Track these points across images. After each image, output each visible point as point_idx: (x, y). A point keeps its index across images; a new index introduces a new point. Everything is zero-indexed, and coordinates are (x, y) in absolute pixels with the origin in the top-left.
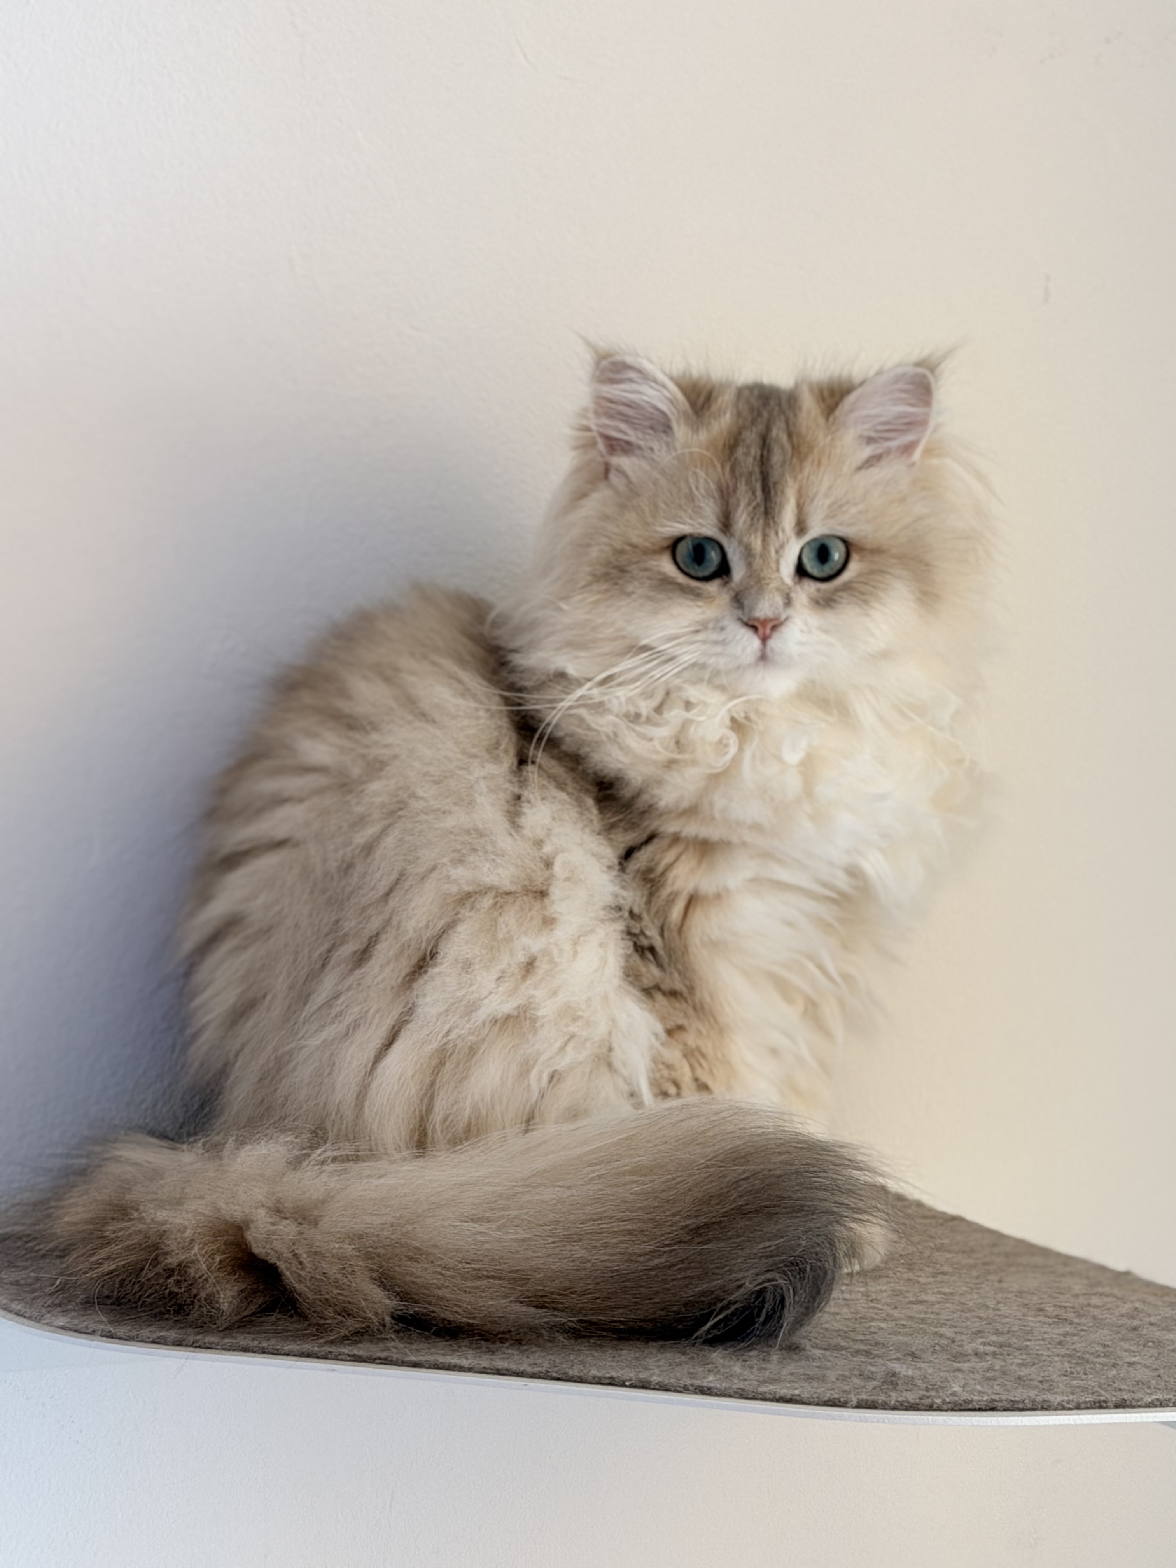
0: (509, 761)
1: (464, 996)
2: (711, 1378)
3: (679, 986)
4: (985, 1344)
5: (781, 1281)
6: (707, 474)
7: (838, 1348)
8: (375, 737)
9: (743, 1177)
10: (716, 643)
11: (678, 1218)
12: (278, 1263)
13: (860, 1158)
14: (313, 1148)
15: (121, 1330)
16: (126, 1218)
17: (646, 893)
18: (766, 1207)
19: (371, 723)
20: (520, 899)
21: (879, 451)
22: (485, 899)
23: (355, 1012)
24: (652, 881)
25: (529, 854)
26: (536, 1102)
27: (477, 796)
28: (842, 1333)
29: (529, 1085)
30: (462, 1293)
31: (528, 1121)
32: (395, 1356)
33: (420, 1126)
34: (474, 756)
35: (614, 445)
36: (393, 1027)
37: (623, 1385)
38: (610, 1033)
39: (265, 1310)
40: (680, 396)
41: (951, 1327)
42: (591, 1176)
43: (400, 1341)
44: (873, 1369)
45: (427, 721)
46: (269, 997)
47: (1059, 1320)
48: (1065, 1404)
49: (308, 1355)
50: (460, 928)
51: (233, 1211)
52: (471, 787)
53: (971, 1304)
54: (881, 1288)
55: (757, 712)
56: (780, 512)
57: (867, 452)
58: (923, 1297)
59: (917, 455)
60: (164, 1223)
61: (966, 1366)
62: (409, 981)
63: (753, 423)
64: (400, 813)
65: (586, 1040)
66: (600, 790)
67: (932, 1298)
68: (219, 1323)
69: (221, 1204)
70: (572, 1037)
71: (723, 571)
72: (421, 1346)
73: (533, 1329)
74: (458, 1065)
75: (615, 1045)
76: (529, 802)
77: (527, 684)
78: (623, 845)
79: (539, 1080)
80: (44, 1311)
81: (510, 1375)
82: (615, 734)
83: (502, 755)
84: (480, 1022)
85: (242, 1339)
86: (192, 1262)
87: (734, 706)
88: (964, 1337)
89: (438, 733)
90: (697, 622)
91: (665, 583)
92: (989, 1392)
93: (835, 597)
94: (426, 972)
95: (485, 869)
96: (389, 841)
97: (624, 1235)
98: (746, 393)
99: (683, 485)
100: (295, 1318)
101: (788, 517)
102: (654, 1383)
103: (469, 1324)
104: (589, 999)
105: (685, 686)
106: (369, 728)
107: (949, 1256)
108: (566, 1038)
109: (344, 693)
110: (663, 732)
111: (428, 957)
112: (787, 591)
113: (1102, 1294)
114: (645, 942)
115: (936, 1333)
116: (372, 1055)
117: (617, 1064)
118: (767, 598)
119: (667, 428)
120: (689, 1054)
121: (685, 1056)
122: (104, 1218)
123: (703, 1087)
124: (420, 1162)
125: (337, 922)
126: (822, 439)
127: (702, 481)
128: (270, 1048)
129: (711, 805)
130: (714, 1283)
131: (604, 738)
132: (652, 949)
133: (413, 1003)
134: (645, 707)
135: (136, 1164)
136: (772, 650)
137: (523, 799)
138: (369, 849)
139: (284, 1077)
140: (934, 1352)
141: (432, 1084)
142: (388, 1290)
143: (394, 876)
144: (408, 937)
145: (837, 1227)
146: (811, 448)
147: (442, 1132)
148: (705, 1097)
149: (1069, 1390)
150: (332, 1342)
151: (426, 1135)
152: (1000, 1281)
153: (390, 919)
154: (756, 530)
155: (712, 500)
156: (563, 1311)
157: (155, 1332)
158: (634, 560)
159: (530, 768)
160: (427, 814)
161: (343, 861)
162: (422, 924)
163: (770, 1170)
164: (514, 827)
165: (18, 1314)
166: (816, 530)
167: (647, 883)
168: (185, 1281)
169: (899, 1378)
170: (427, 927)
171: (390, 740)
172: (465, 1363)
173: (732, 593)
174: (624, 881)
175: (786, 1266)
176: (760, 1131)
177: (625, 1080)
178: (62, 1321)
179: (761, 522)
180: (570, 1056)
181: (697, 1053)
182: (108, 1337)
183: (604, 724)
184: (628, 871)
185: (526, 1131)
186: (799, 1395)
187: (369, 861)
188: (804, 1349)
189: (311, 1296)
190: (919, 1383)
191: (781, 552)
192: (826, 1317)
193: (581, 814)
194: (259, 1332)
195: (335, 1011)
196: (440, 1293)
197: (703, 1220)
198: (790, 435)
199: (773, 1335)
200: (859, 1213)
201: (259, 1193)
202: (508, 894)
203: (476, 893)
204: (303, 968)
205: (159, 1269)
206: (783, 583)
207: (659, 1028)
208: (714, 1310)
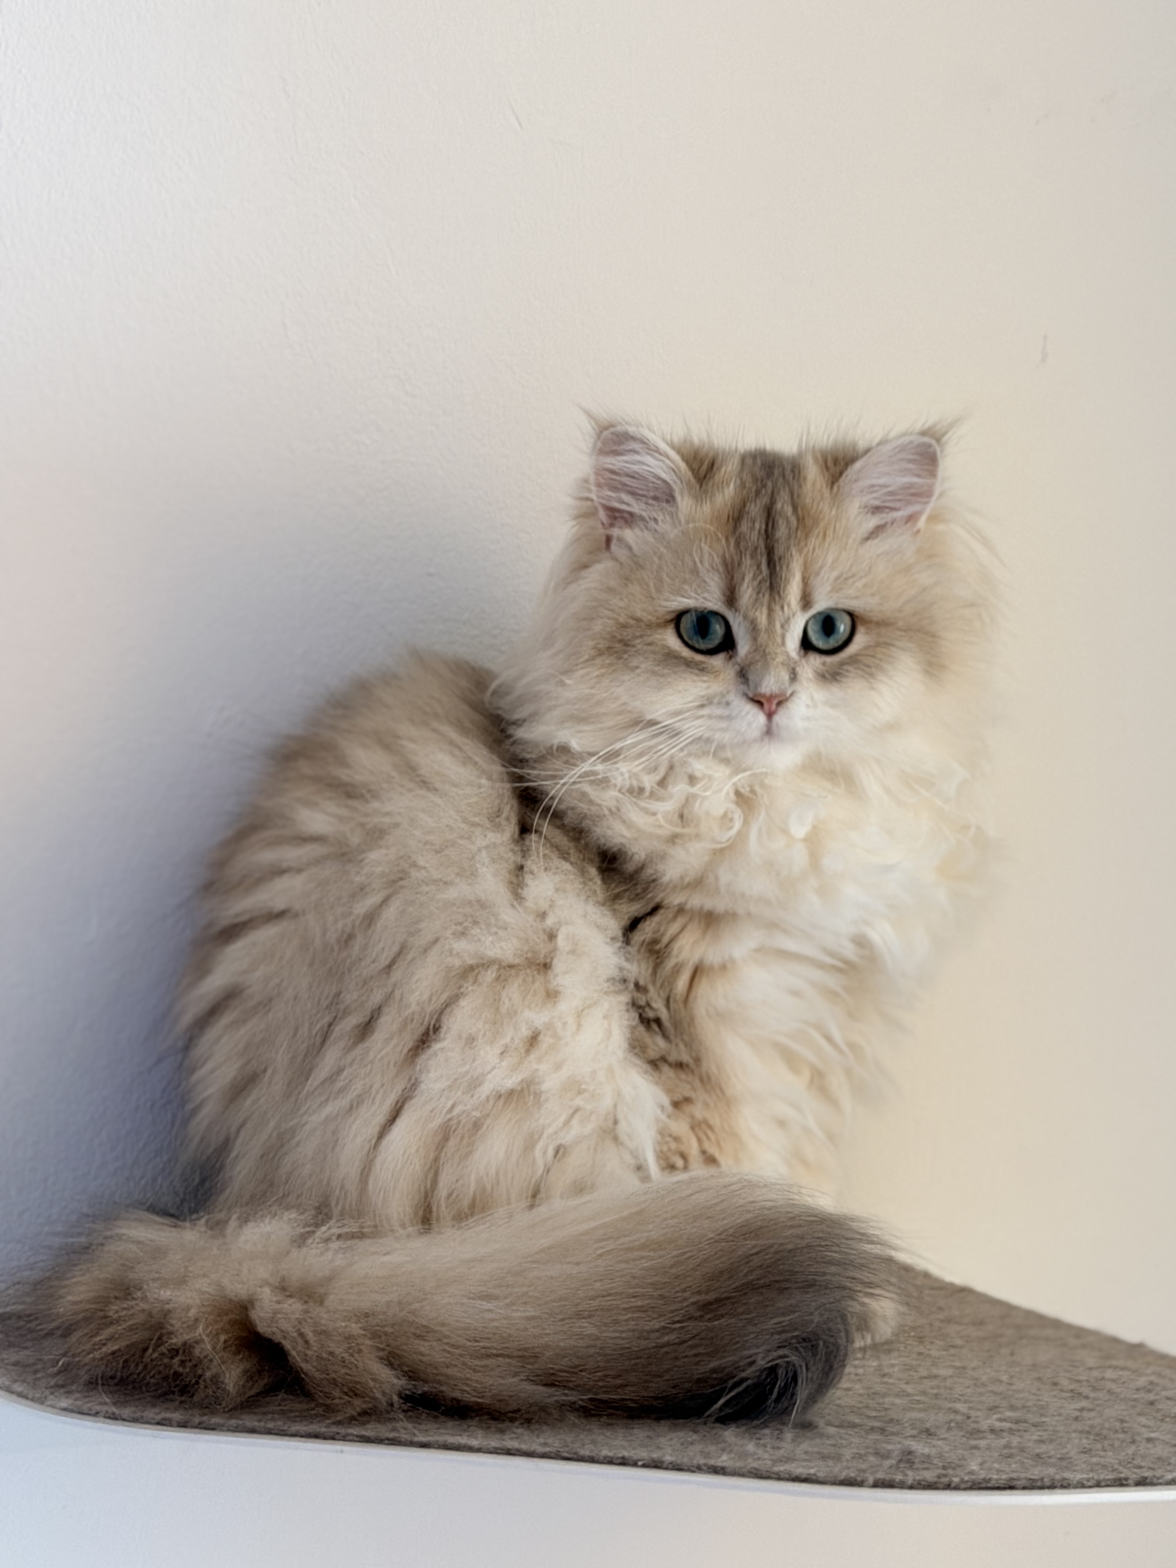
0: (511, 828)
1: (467, 1072)
2: (725, 1457)
3: (685, 1058)
4: (1001, 1420)
5: (794, 1358)
6: (711, 547)
7: (853, 1426)
8: (376, 805)
9: (754, 1251)
10: (721, 718)
11: (686, 1295)
12: (284, 1342)
13: (871, 1231)
14: (317, 1225)
15: (126, 1412)
16: (129, 1297)
17: (651, 965)
18: (776, 1281)
19: (369, 791)
20: (523, 971)
21: (882, 522)
22: (489, 972)
23: (357, 1087)
24: (658, 952)
25: (532, 926)
26: (542, 1176)
27: (478, 866)
28: (855, 1409)
29: (534, 1160)
30: (471, 1371)
31: (534, 1196)
32: (404, 1436)
33: (425, 1202)
34: (474, 825)
35: (616, 516)
36: (397, 1102)
37: (635, 1464)
38: (615, 1106)
39: (270, 1391)
40: (683, 466)
41: (965, 1402)
42: (600, 1252)
43: (407, 1420)
44: (890, 1447)
45: (428, 789)
46: (269, 1072)
47: (1076, 1395)
48: (1085, 1482)
49: (316, 1436)
50: (463, 1002)
51: (238, 1289)
52: (473, 857)
53: (984, 1378)
54: (893, 1363)
55: (762, 785)
56: (785, 586)
57: (873, 522)
58: (935, 1371)
59: (922, 523)
60: (169, 1302)
61: (983, 1443)
62: (412, 1056)
63: (758, 493)
64: (401, 883)
65: (591, 1113)
66: (603, 861)
67: (943, 1372)
68: (224, 1404)
69: (225, 1282)
70: (577, 1110)
71: (728, 645)
72: (429, 1426)
73: (543, 1409)
74: (462, 1138)
75: (620, 1117)
76: (532, 873)
77: (528, 756)
78: (626, 917)
79: (545, 1153)
80: (47, 1392)
81: (521, 1455)
82: (618, 809)
83: (504, 823)
84: (483, 1097)
85: (250, 1421)
86: (197, 1342)
87: (739, 780)
88: (979, 1413)
89: (438, 800)
90: (703, 697)
91: (670, 657)
92: (1007, 1469)
93: (841, 671)
94: (429, 1047)
95: (488, 943)
96: (390, 913)
97: (633, 1312)
98: (749, 461)
99: (687, 559)
100: (302, 1398)
101: (793, 591)
102: (667, 1462)
103: (478, 1404)
104: (594, 1072)
105: (690, 760)
106: (368, 796)
107: (959, 1328)
108: (572, 1111)
109: (343, 762)
110: (666, 807)
111: (431, 1032)
112: (792, 665)
113: (1115, 1368)
114: (651, 1014)
115: (950, 1409)
116: (377, 1129)
117: (623, 1137)
118: (773, 673)
119: (670, 498)
120: (696, 1126)
121: (692, 1128)
122: (108, 1297)
123: (711, 1160)
124: (424, 1239)
125: (338, 994)
126: (827, 510)
127: (706, 556)
128: (272, 1124)
129: (717, 879)
130: (725, 1360)
131: (606, 812)
132: (658, 1021)
133: (416, 1079)
134: (648, 781)
135: (139, 1243)
136: (777, 725)
137: (526, 869)
138: (370, 919)
139: (285, 1154)
140: (949, 1429)
141: (436, 1159)
142: (395, 1369)
143: (396, 948)
144: (410, 1011)
145: (850, 1303)
146: (816, 522)
147: (446, 1208)
148: (712, 1170)
149: (1089, 1468)
150: (339, 1423)
151: (431, 1212)
152: (1012, 1354)
153: (392, 992)
154: (762, 605)
155: (717, 574)
156: (573, 1389)
157: (160, 1413)
158: (638, 634)
159: (534, 837)
160: (427, 885)
161: (343, 932)
162: (426, 997)
163: (781, 1244)
164: (516, 899)
165: (21, 1395)
166: (821, 604)
167: (652, 955)
168: (190, 1360)
169: (915, 1457)
170: (430, 1000)
171: (388, 807)
172: (474, 1443)
173: (737, 668)
174: (629, 953)
175: (799, 1343)
176: (769, 1204)
177: (631, 1153)
178: (64, 1403)
179: (767, 596)
180: (576, 1129)
181: (704, 1126)
182: (112, 1419)
183: (607, 798)
184: (633, 942)
185: (532, 1207)
186: (815, 1475)
187: (370, 932)
188: (816, 1427)
189: (317, 1375)
190: (935, 1461)
191: (786, 626)
192: (839, 1393)
193: (585, 884)
194: (265, 1414)
195: (340, 1084)
196: (449, 1371)
197: (711, 1297)
198: (795, 508)
199: (786, 1412)
200: (871, 1287)
201: (263, 1272)
202: (511, 966)
203: (478, 966)
204: (303, 1042)
205: (163, 1349)
206: (788, 656)
207: (666, 1101)
208: (726, 1388)
